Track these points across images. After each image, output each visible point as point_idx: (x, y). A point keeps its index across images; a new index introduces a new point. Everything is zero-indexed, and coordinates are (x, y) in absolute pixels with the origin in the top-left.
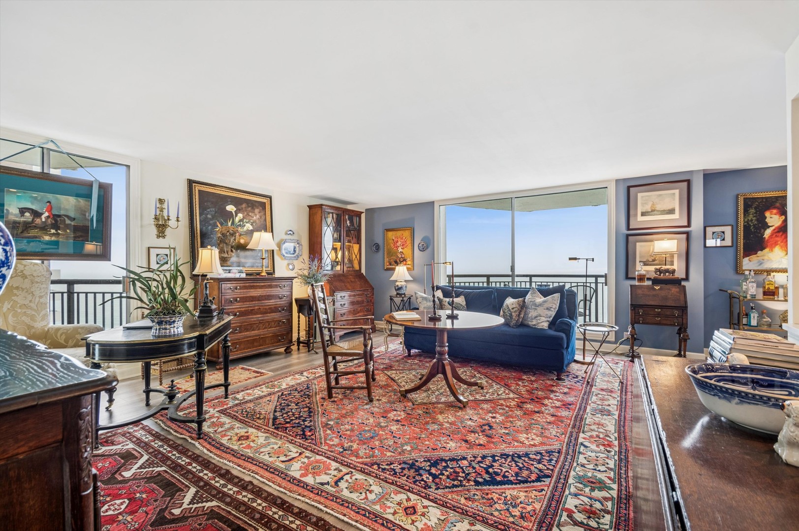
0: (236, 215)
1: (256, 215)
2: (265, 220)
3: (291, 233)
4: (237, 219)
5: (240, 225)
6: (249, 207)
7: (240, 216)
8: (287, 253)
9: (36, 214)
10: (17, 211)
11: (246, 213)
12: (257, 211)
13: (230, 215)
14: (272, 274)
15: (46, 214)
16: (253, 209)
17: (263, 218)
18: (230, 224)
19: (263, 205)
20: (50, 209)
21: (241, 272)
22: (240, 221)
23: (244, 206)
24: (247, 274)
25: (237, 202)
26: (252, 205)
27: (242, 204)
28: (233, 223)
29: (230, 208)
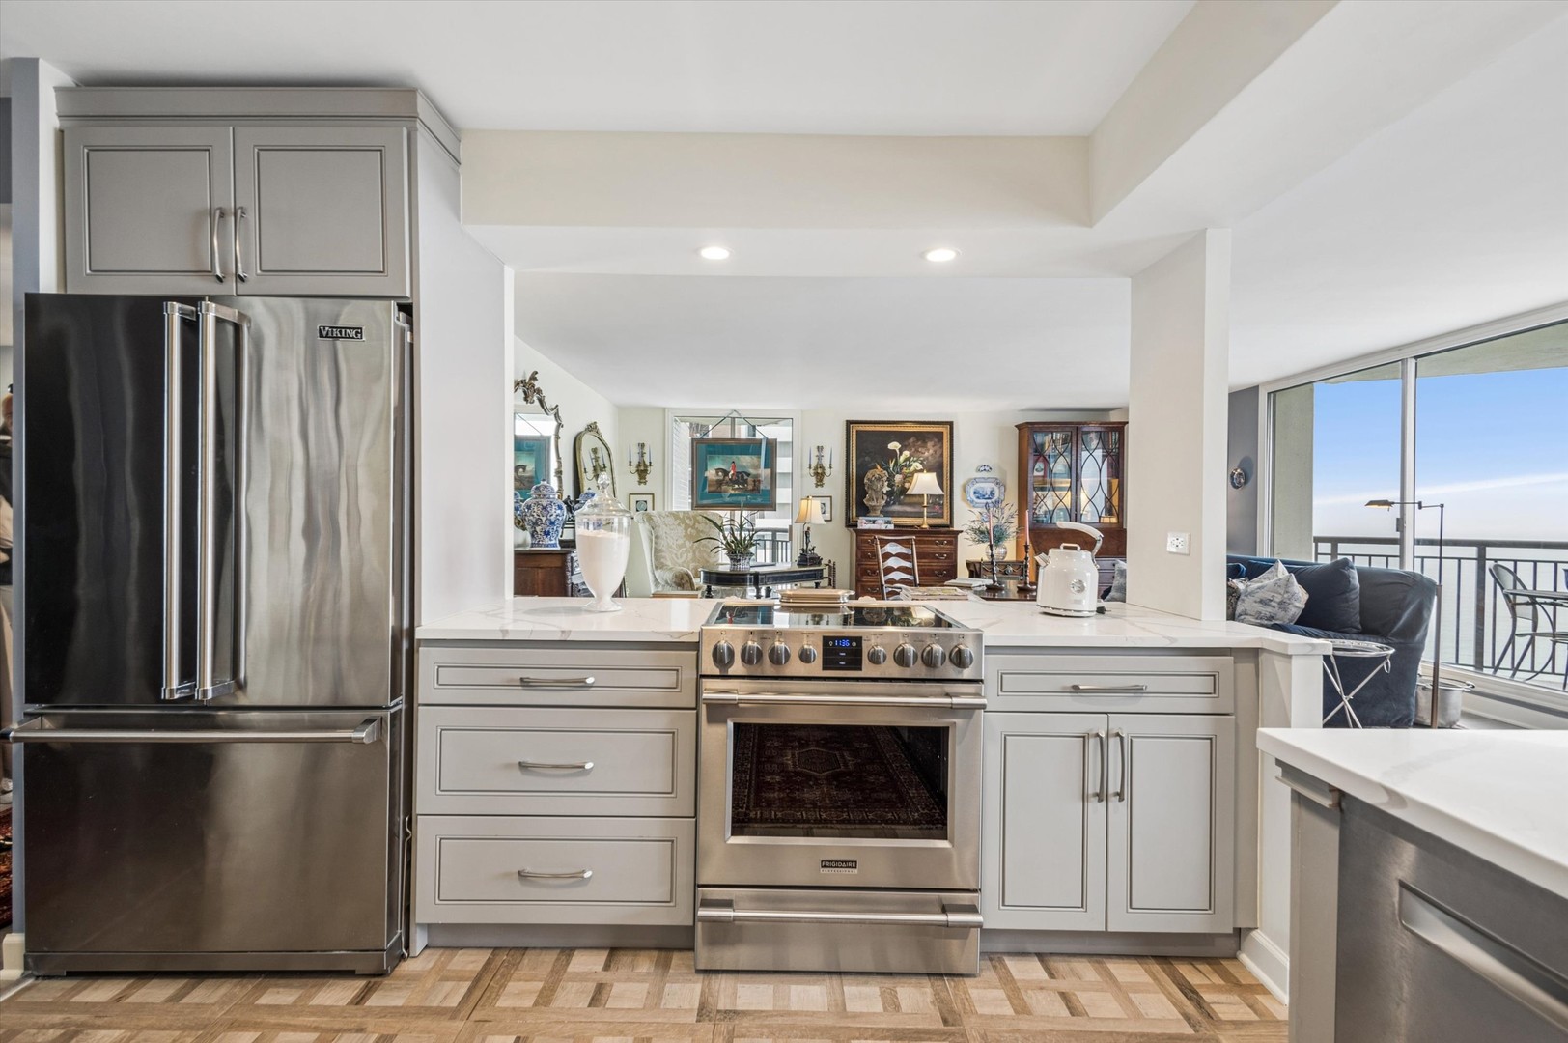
0: (901, 454)
1: (928, 450)
2: (942, 455)
3: (987, 469)
4: (902, 459)
5: (905, 466)
6: (918, 441)
7: (906, 453)
8: (978, 498)
9: (726, 473)
10: (714, 472)
11: (913, 450)
12: (930, 444)
13: (893, 454)
14: (948, 527)
15: (732, 472)
16: (925, 442)
17: (939, 453)
18: (892, 465)
19: (939, 436)
20: (734, 468)
21: (888, 522)
22: (905, 460)
23: (912, 440)
24: (895, 526)
25: (903, 437)
26: (922, 437)
27: (909, 439)
28: (896, 464)
29: (894, 446)
